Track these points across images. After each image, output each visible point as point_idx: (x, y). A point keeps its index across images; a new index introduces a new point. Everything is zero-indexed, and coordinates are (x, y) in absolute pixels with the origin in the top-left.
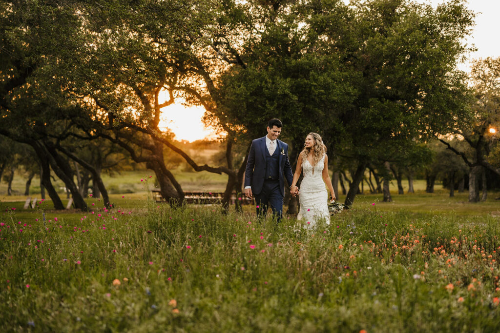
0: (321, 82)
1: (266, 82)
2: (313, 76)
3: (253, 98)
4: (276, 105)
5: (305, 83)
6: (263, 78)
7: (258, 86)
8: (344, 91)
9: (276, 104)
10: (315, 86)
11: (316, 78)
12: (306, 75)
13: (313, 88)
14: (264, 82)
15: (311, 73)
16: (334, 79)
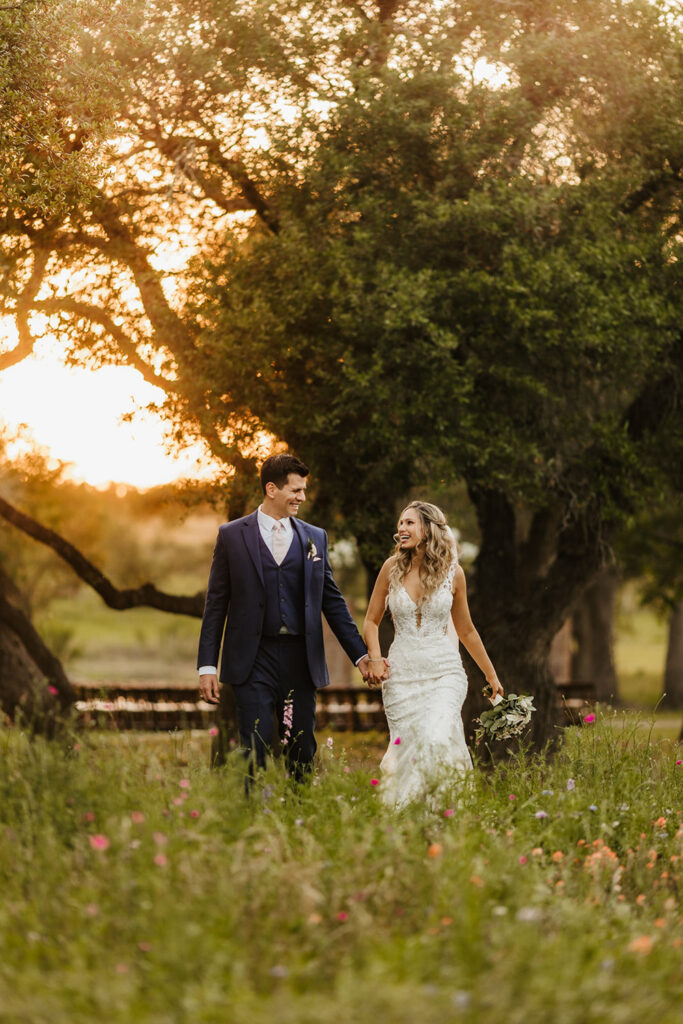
0: (544, 283)
1: (344, 285)
2: (515, 259)
3: (299, 342)
4: (377, 368)
5: (484, 285)
6: (334, 272)
7: (316, 299)
8: (626, 313)
9: (381, 362)
10: (522, 295)
11: (524, 270)
12: (492, 257)
13: (512, 302)
14: (336, 283)
15: (507, 249)
16: (589, 270)
